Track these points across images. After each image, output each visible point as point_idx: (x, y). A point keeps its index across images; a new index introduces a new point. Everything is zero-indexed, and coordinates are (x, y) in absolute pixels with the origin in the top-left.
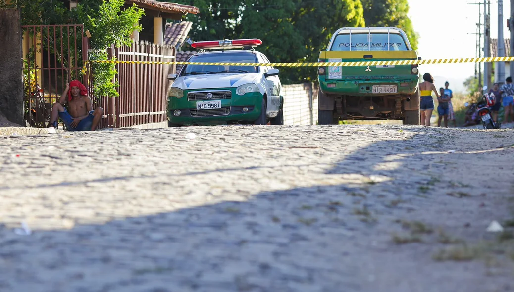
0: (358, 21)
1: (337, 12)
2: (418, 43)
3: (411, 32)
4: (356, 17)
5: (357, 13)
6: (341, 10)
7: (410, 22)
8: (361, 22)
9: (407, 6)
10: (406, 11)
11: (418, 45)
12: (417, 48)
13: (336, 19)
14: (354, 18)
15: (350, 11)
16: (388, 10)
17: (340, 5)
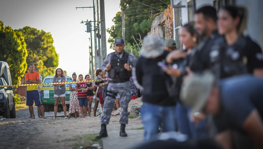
0: (24, 51)
1: (13, 47)
2: (59, 58)
3: (55, 53)
4: (22, 49)
5: (23, 47)
6: (14, 46)
7: (54, 48)
8: (25, 51)
9: (53, 40)
10: (52, 42)
11: (59, 60)
12: (58, 61)
13: (12, 50)
14: (21, 49)
15: (19, 46)
16: (42, 43)
17: (14, 44)
